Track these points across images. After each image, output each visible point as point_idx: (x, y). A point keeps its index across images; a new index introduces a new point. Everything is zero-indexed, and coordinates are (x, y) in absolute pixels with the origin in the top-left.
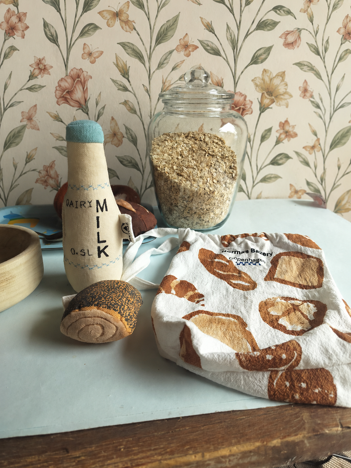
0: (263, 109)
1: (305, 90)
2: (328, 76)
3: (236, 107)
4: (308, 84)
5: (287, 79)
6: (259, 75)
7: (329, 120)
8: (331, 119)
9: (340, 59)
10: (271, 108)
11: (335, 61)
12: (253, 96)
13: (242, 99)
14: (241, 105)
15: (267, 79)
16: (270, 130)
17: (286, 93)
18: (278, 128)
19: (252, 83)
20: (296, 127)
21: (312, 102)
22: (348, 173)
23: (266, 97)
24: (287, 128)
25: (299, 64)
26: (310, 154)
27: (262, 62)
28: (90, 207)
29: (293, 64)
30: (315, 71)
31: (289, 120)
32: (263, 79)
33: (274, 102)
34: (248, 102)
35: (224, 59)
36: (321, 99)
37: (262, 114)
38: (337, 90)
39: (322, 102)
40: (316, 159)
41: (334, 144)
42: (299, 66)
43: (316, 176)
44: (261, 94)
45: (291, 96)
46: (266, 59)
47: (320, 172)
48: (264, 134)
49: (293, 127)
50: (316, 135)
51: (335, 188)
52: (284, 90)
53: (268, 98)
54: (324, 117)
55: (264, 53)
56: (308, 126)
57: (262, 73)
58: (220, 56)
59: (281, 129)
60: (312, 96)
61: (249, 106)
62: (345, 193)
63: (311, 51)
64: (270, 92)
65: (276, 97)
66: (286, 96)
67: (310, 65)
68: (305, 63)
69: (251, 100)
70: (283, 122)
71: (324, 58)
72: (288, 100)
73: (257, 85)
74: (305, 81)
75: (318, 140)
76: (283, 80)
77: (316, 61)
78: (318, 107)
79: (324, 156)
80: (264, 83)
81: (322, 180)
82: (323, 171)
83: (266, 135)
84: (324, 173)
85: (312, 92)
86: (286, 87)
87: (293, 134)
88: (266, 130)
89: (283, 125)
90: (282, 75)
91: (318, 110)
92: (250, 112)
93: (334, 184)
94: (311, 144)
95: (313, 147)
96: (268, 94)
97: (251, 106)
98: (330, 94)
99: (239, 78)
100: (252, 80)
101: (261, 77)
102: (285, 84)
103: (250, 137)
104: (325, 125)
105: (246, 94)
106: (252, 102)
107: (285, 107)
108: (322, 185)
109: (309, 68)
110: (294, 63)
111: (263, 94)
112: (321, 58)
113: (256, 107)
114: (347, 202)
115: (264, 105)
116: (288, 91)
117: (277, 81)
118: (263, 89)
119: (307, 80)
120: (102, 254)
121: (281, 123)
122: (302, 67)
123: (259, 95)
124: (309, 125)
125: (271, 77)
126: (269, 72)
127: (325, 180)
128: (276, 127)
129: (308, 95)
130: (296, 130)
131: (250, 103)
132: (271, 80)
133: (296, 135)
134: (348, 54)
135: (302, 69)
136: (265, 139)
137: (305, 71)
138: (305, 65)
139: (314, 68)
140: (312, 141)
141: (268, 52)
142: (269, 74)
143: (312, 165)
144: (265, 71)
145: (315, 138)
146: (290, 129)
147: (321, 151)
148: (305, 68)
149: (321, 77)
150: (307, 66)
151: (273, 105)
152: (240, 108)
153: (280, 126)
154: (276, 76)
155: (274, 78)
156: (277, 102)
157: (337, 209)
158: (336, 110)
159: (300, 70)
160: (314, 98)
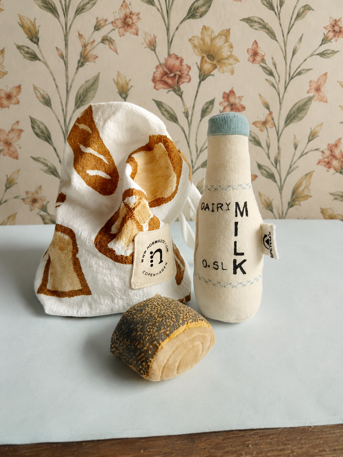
0: (203, 76)
1: (255, 54)
2: (283, 36)
3: (171, 73)
4: (259, 45)
5: (232, 39)
6: (198, 33)
7: (284, 90)
8: (286, 88)
9: (298, 16)
10: (213, 75)
11: (291, 18)
12: (192, 59)
13: (177, 63)
14: (177, 71)
15: (207, 40)
16: (212, 102)
17: (231, 56)
18: (222, 100)
19: (189, 44)
20: (243, 98)
21: (264, 68)
22: (306, 153)
23: (206, 61)
24: (232, 100)
25: (249, 21)
26: (261, 131)
27: (201, 16)
28: (229, 210)
29: (240, 20)
30: (268, 30)
31: (235, 90)
32: (203, 40)
33: (216, 67)
34: (185, 67)
35: (158, 10)
36: (275, 65)
37: (202, 82)
38: (294, 54)
39: (276, 68)
40: (268, 137)
41: (291, 118)
42: (247, 22)
43: (269, 158)
44: (200, 58)
45: (237, 60)
46: (206, 12)
47: (273, 152)
48: (205, 107)
49: (240, 98)
50: (268, 108)
51: (292, 171)
52: (229, 53)
53: (209, 63)
54: (278, 85)
55: (203, 5)
56: (259, 97)
57: (201, 30)
58: (154, 5)
59: (225, 101)
60: (263, 60)
61: (186, 73)
62: (302, 178)
63: (263, 4)
64: (211, 55)
65: (219, 62)
66: (231, 61)
67: (262, 23)
68: (256, 19)
69: (189, 65)
70: (227, 92)
71: (279, 14)
72: (233, 66)
73: (195, 46)
74: (255, 41)
75: (271, 113)
76: (226, 41)
77: (268, 17)
78: (271, 74)
79: (278, 134)
80: (204, 43)
81: (277, 161)
82: (277, 151)
83: (207, 108)
84: (279, 153)
85: (264, 56)
86: (231, 50)
87: (240, 108)
88: (207, 103)
89: (227, 96)
90: (226, 34)
91: (270, 78)
92: (188, 80)
93: (290, 167)
94: (263, 119)
95: (265, 123)
96: (208, 58)
97: (188, 72)
98: (285, 58)
99: (174, 35)
100: (190, 40)
101: (200, 36)
102: (230, 45)
103: (188, 111)
104: (279, 95)
105: (183, 58)
106: (190, 68)
107: (230, 74)
108: (276, 167)
109: (260, 26)
110: (242, 18)
111: (203, 57)
112: (276, 13)
113: (194, 74)
114: (305, 187)
115: (205, 72)
116: (233, 54)
117: (219, 42)
118: (202, 51)
119: (257, 41)
120: (239, 270)
121: (224, 93)
122: (252, 24)
123: (198, 59)
124: (260, 95)
125: (213, 36)
126: (211, 30)
127: (280, 161)
128: (219, 99)
129: (258, 58)
130: (243, 103)
131: (188, 69)
132: (212, 40)
133: (244, 108)
134: (307, 11)
135: (251, 26)
136: (207, 113)
137: (256, 29)
138: (256, 22)
139: (267, 26)
140: (263, 114)
141: (208, 4)
142: (209, 33)
143: (264, 144)
144: (205, 28)
145: (268, 112)
146: (237, 101)
147: (274, 127)
148: (256, 26)
149: (275, 37)
150: (259, 22)
151: (215, 72)
152: (175, 75)
153: (223, 97)
154: (218, 35)
155: (216, 37)
156: (220, 68)
157: (294, 197)
158: (292, 78)
159: (250, 27)
160: (266, 64)
